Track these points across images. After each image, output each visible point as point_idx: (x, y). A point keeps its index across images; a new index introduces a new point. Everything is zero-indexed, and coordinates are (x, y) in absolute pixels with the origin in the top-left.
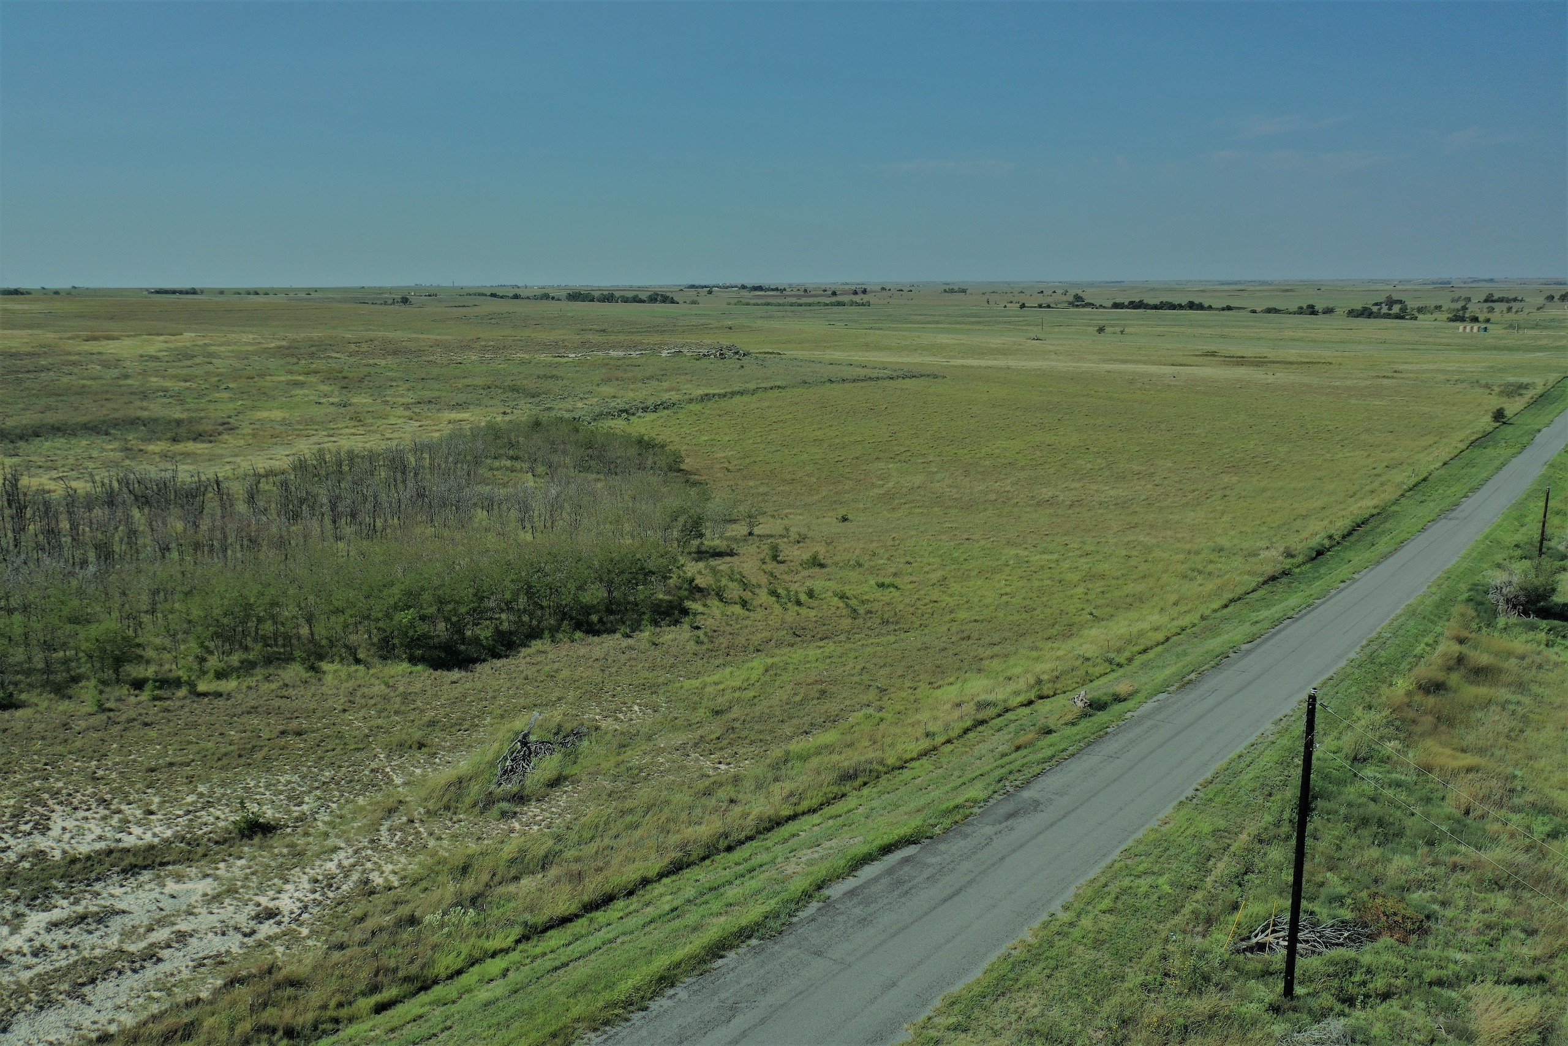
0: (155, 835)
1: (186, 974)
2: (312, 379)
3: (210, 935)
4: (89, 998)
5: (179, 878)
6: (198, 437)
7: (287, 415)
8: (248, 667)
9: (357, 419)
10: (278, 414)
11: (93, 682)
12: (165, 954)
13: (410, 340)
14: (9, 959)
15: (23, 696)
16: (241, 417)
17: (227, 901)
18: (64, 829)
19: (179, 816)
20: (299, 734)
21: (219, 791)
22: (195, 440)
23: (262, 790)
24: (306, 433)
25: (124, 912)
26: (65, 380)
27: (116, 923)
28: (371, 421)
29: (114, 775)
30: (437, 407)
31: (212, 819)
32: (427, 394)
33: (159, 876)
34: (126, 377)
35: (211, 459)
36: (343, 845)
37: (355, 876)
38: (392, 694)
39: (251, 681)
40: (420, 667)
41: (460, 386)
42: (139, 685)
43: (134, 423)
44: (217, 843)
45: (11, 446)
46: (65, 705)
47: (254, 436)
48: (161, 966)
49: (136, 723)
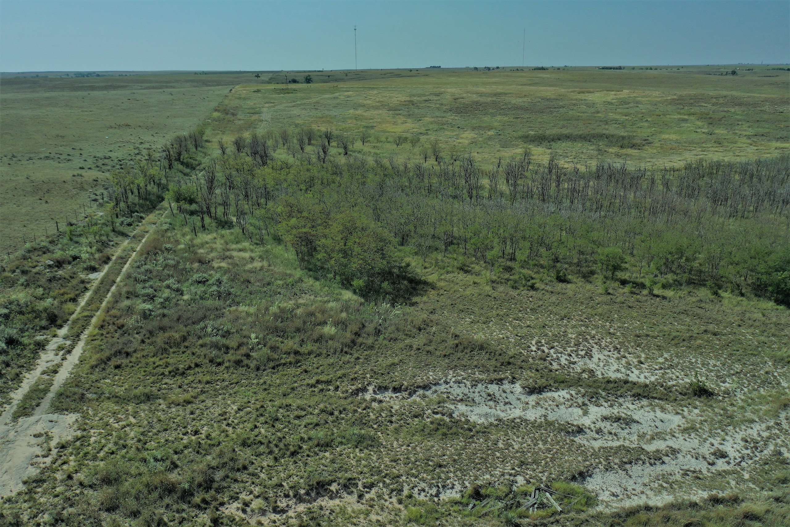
0: (646, 377)
1: (678, 477)
2: (692, 118)
3: (689, 456)
4: (630, 472)
5: (663, 410)
6: (633, 146)
7: (678, 138)
8: (678, 284)
9: (719, 143)
10: (674, 137)
11: (601, 277)
12: (666, 459)
13: (749, 97)
14: (585, 430)
15: (570, 277)
16: (654, 137)
17: (693, 435)
18: (599, 359)
19: (656, 369)
20: (715, 334)
21: (676, 360)
22: (631, 147)
23: (700, 366)
24: (689, 148)
25: (638, 422)
26: (571, 112)
27: (635, 426)
28: (726, 144)
29: (618, 334)
30: (768, 138)
31: (674, 377)
32: (761, 130)
33: (651, 405)
34: (598, 112)
35: (640, 159)
36: (757, 420)
37: (771, 447)
38: (768, 322)
39: (680, 293)
40: (782, 307)
41: (782, 126)
42: (624, 283)
43: (601, 136)
44: (680, 393)
45: (548, 144)
46: (589, 286)
47: (662, 148)
48: (664, 466)
49: (624, 305)
